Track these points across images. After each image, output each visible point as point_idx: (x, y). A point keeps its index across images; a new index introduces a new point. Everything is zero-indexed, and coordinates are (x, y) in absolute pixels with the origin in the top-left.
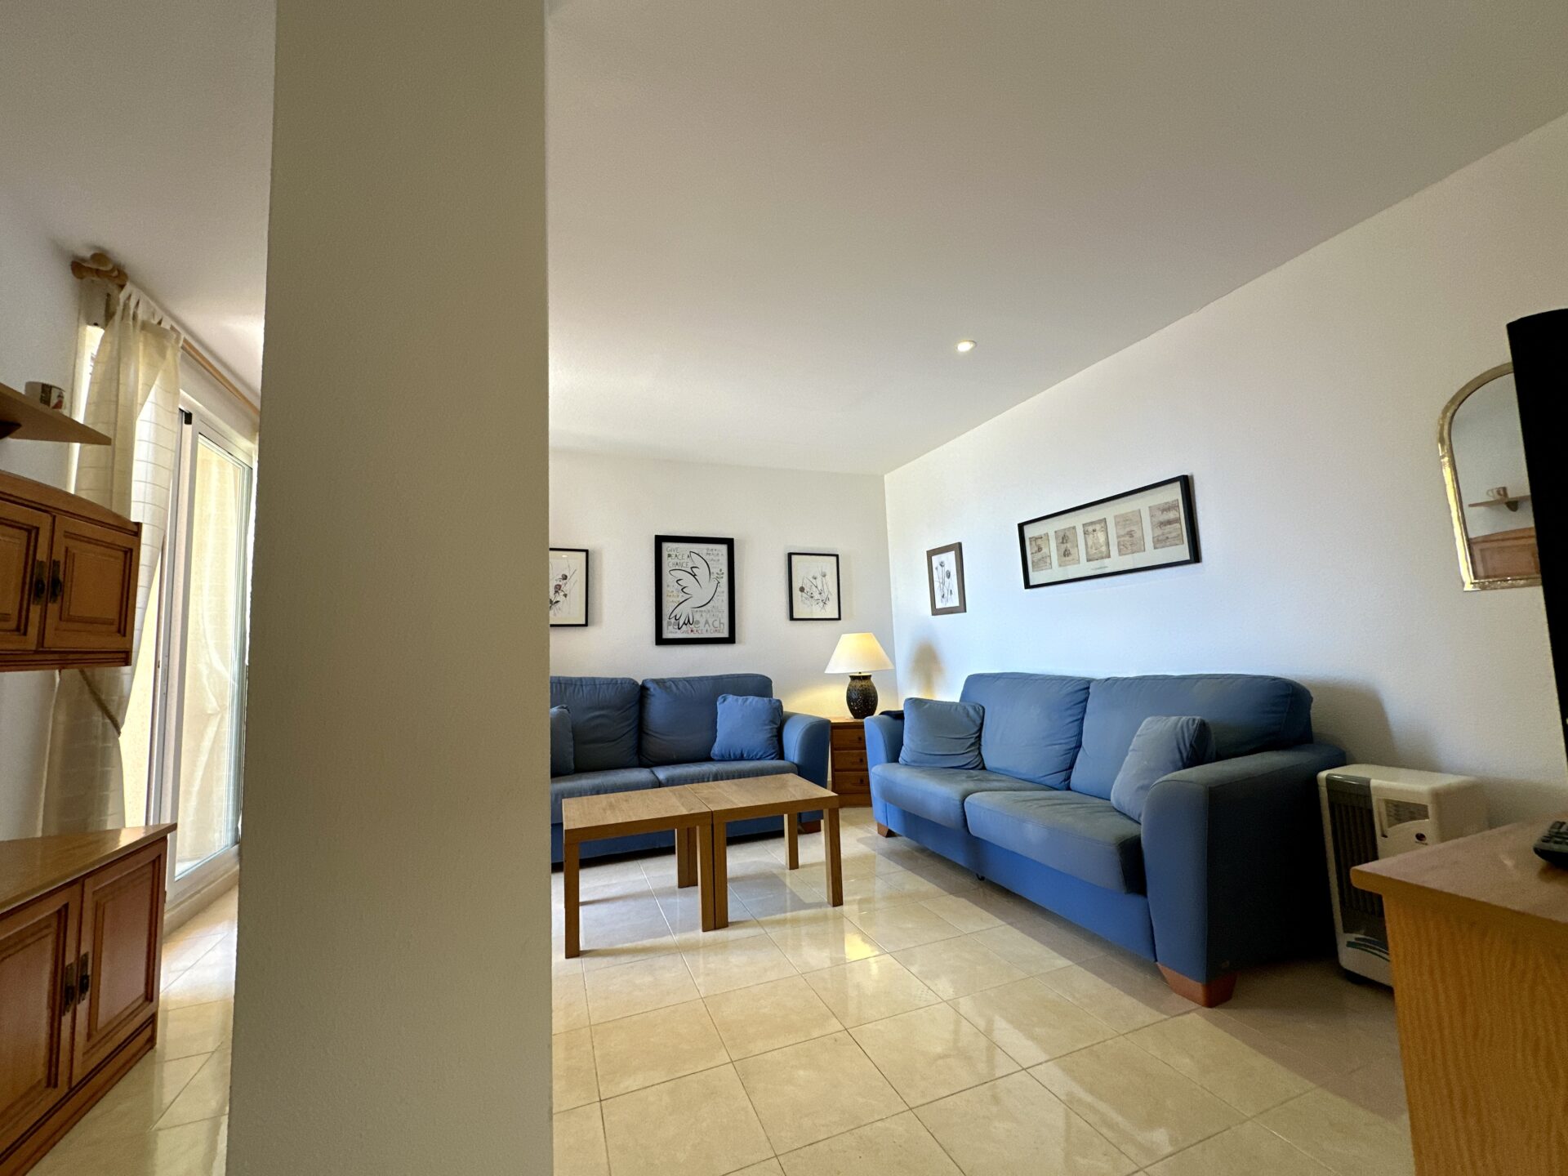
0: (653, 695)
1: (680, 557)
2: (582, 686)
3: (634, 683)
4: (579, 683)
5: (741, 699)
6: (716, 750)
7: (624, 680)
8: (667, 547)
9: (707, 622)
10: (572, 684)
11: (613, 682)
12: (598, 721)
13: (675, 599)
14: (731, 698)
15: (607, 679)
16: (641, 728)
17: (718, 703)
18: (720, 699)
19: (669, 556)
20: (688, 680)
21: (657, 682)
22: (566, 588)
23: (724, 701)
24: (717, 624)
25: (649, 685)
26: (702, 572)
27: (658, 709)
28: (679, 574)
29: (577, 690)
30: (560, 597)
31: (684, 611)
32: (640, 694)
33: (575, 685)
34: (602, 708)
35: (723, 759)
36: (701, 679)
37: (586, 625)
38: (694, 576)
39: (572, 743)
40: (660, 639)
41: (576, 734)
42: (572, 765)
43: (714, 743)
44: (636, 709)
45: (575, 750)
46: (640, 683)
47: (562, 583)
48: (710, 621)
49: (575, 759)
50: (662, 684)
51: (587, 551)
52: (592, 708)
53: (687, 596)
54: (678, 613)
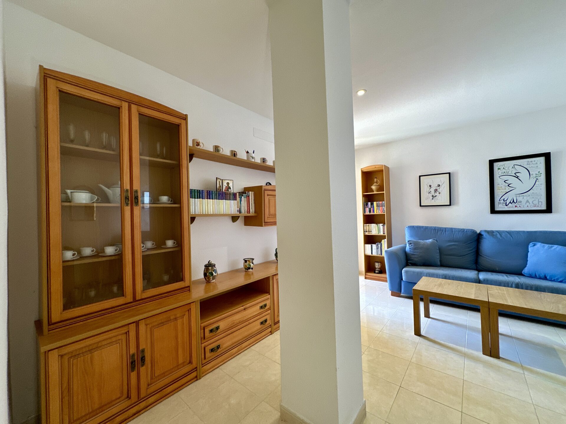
0: (485, 238)
1: (507, 169)
2: (446, 231)
3: (474, 232)
4: (444, 230)
5: (547, 246)
6: (526, 271)
7: (468, 230)
8: (496, 165)
9: (528, 201)
10: (441, 230)
11: (463, 231)
12: (453, 247)
13: (503, 191)
14: (539, 245)
15: (459, 229)
16: (477, 252)
17: (529, 246)
18: (531, 244)
19: (499, 169)
20: (509, 233)
21: (488, 232)
22: (440, 190)
23: (534, 245)
24: (536, 202)
25: (482, 233)
27: (487, 246)
28: (506, 178)
29: (443, 233)
30: (437, 194)
31: (509, 197)
32: (478, 237)
33: (442, 231)
34: (455, 241)
35: (530, 276)
36: (518, 232)
37: (450, 205)
38: (517, 177)
39: (438, 254)
40: (493, 211)
41: (441, 251)
42: (439, 263)
43: (526, 266)
44: (474, 245)
45: (440, 257)
46: (478, 232)
47: (438, 188)
48: (530, 201)
49: (440, 261)
50: (491, 233)
51: (449, 173)
52: (450, 241)
53: (511, 189)
54: (505, 197)
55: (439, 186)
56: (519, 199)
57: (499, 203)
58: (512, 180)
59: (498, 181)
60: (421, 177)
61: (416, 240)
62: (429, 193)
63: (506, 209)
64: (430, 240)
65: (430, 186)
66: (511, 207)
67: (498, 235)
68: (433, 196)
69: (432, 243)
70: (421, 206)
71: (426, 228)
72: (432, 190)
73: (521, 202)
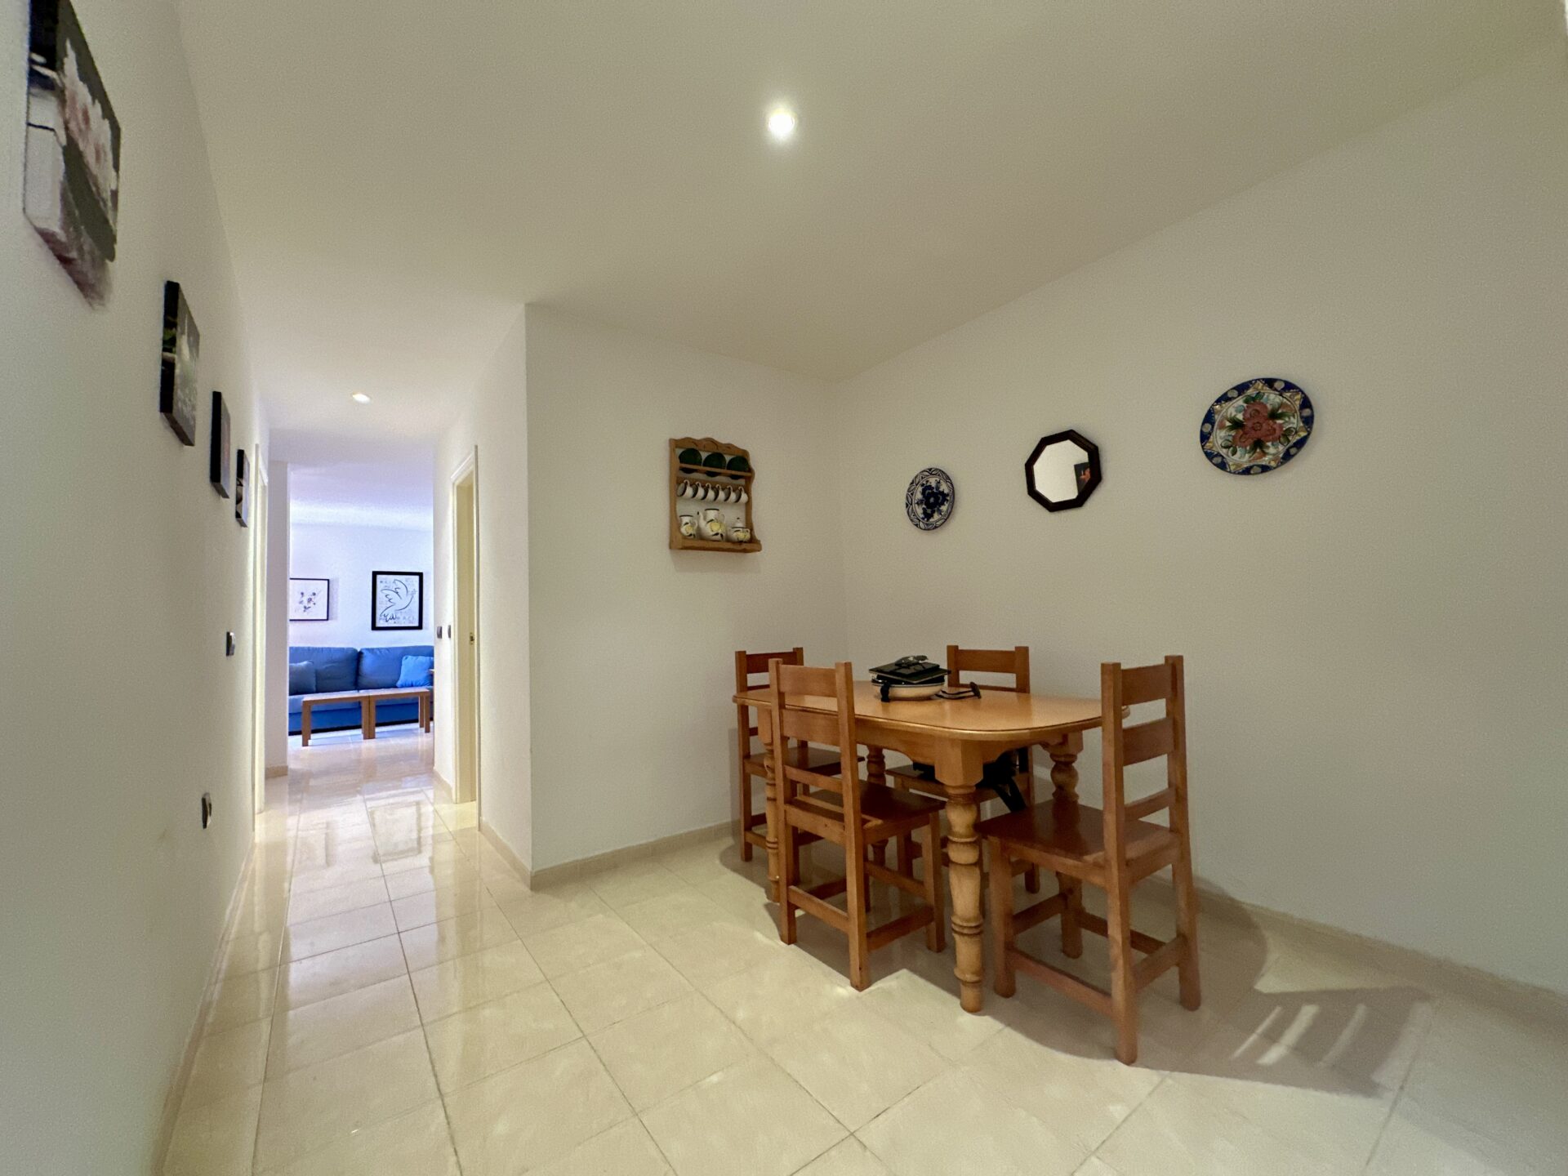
0: (365, 656)
1: (388, 583)
2: (324, 651)
3: (355, 650)
4: (322, 650)
5: (414, 658)
6: (399, 683)
7: (348, 649)
8: (379, 577)
9: (404, 618)
11: (342, 650)
12: (332, 669)
13: (383, 605)
14: (410, 657)
16: (357, 671)
17: (403, 660)
18: (404, 658)
19: (381, 581)
20: (388, 649)
21: (368, 649)
22: (315, 599)
23: (407, 659)
24: (410, 619)
25: (363, 651)
26: (402, 591)
27: (367, 663)
28: (386, 591)
30: (311, 604)
31: (390, 613)
32: (358, 656)
33: (319, 651)
34: (334, 662)
35: (402, 686)
36: (394, 649)
37: (327, 619)
38: (397, 593)
39: (314, 679)
40: (374, 628)
41: (318, 675)
42: (315, 689)
43: (399, 678)
44: (355, 663)
45: (317, 683)
46: (359, 650)
47: (313, 597)
48: (406, 617)
49: (316, 686)
50: (371, 650)
51: (328, 580)
52: (327, 663)
53: (391, 604)
54: (386, 613)
55: (313, 594)
56: (398, 615)
57: (380, 619)
58: (392, 595)
59: (379, 596)
63: (386, 625)
64: (305, 663)
65: (302, 594)
66: (391, 624)
67: (378, 652)
68: (305, 607)
69: (307, 666)
71: (304, 649)
72: (305, 599)
73: (399, 618)
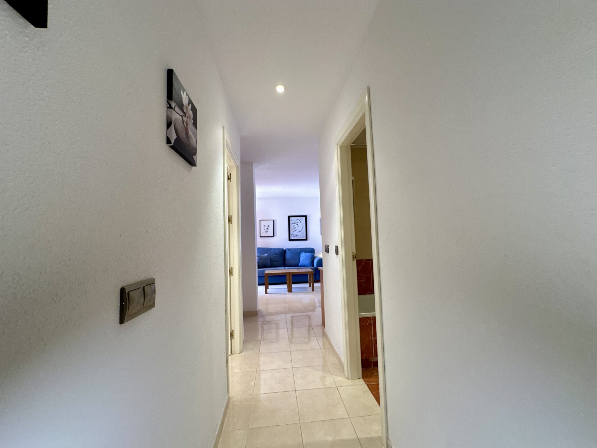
0: (287, 252)
1: (294, 220)
3: (283, 249)
4: (271, 249)
5: (305, 253)
6: (300, 264)
7: (281, 249)
8: (291, 218)
9: (300, 235)
11: (279, 249)
12: (275, 257)
14: (303, 253)
15: (277, 248)
16: (284, 259)
17: (301, 254)
19: (292, 220)
20: (295, 249)
21: (288, 249)
24: (303, 236)
25: (286, 250)
26: (299, 224)
27: (288, 255)
28: (294, 225)
29: (271, 251)
30: (268, 230)
31: (295, 233)
32: (284, 252)
34: (276, 254)
35: (301, 266)
36: (298, 249)
37: (273, 236)
38: (297, 225)
39: (269, 261)
40: (290, 240)
41: (271, 259)
42: (270, 266)
43: (299, 263)
44: (283, 255)
45: (270, 263)
46: (284, 249)
48: (301, 235)
50: (289, 249)
51: (273, 220)
52: (274, 254)
53: (295, 230)
55: (269, 226)
56: (298, 234)
57: (292, 236)
58: (296, 226)
59: (291, 226)
60: (261, 221)
61: (260, 255)
62: (264, 230)
64: (266, 254)
65: (265, 226)
66: (295, 238)
67: (291, 251)
69: (267, 256)
70: (260, 237)
71: (264, 249)
72: (266, 228)
73: (298, 235)
